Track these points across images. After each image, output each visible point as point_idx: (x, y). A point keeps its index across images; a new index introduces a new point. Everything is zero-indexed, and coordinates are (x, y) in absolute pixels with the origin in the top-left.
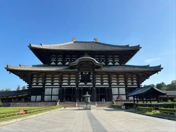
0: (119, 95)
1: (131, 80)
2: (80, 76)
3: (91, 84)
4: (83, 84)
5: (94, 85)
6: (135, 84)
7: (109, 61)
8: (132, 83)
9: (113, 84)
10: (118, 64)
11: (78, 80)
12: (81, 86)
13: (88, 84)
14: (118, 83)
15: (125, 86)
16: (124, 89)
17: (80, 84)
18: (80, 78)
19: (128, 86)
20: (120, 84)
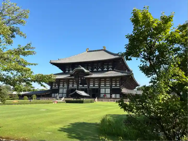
0: (105, 94)
1: (115, 83)
2: (80, 80)
3: (86, 86)
4: (81, 86)
5: (89, 87)
6: (118, 85)
7: (105, 67)
8: (116, 85)
9: (102, 86)
10: (112, 69)
11: (79, 83)
12: (80, 88)
13: (85, 86)
14: (105, 85)
15: (110, 87)
16: (109, 89)
17: (80, 86)
18: (80, 82)
19: (112, 87)
20: (107, 85)
